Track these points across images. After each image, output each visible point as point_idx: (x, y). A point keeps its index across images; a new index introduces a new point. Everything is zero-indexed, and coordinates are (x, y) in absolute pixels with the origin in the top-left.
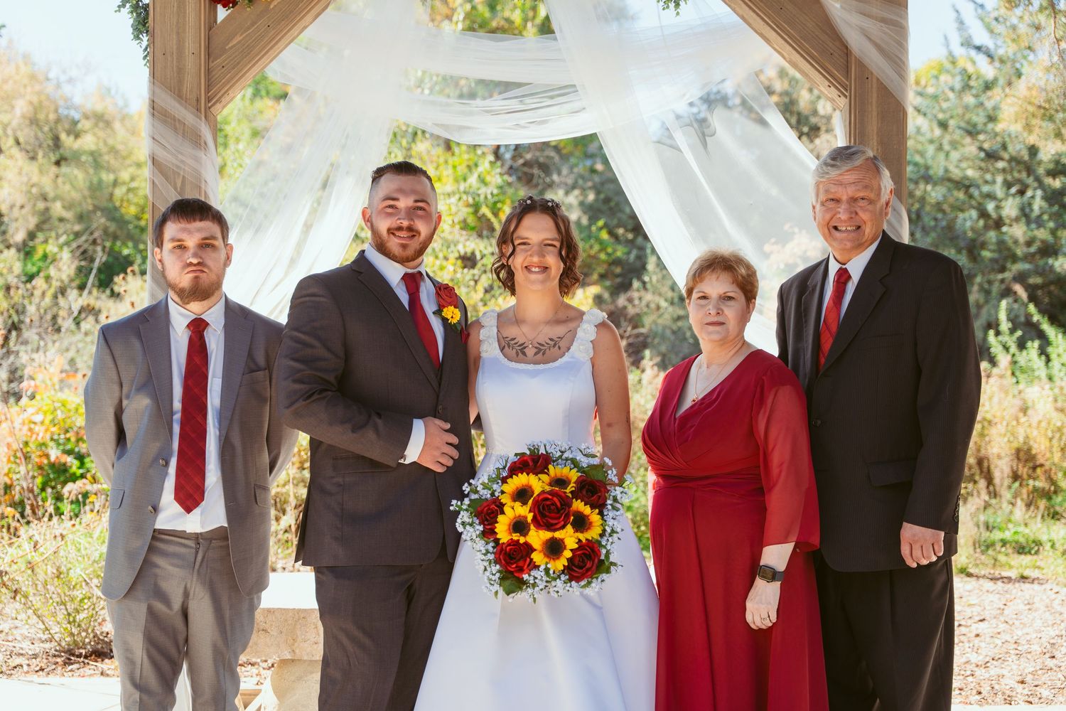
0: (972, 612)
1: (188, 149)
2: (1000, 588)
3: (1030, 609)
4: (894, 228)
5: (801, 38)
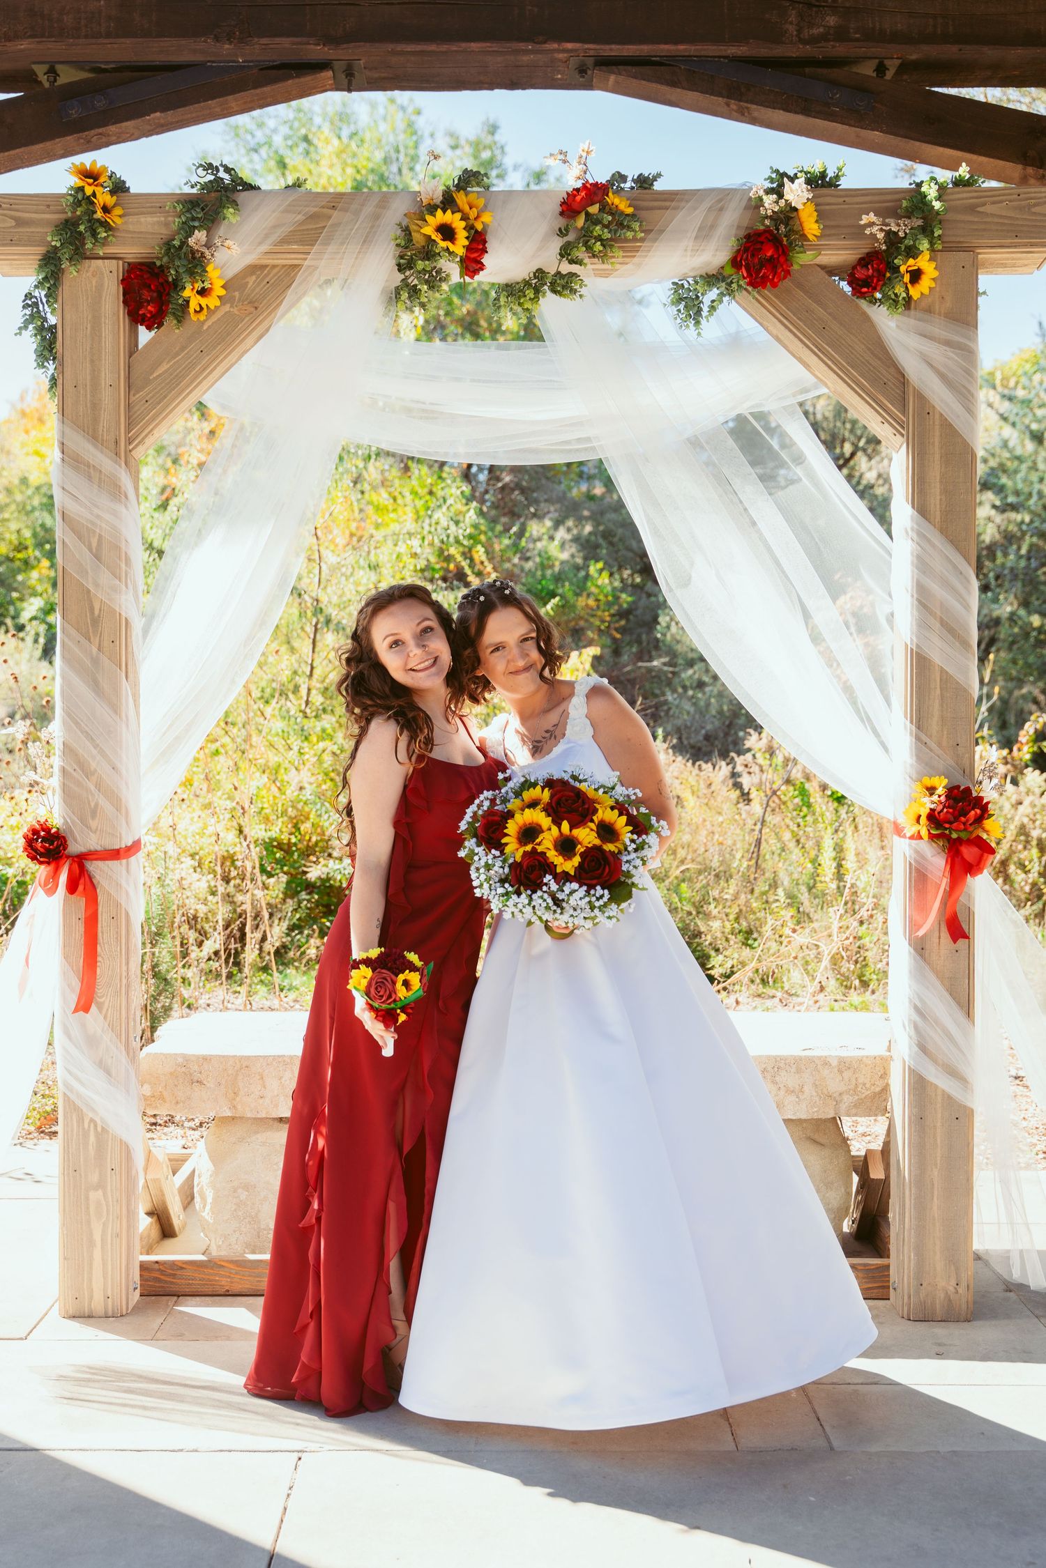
1: (104, 501)
4: (960, 595)
5: (848, 363)
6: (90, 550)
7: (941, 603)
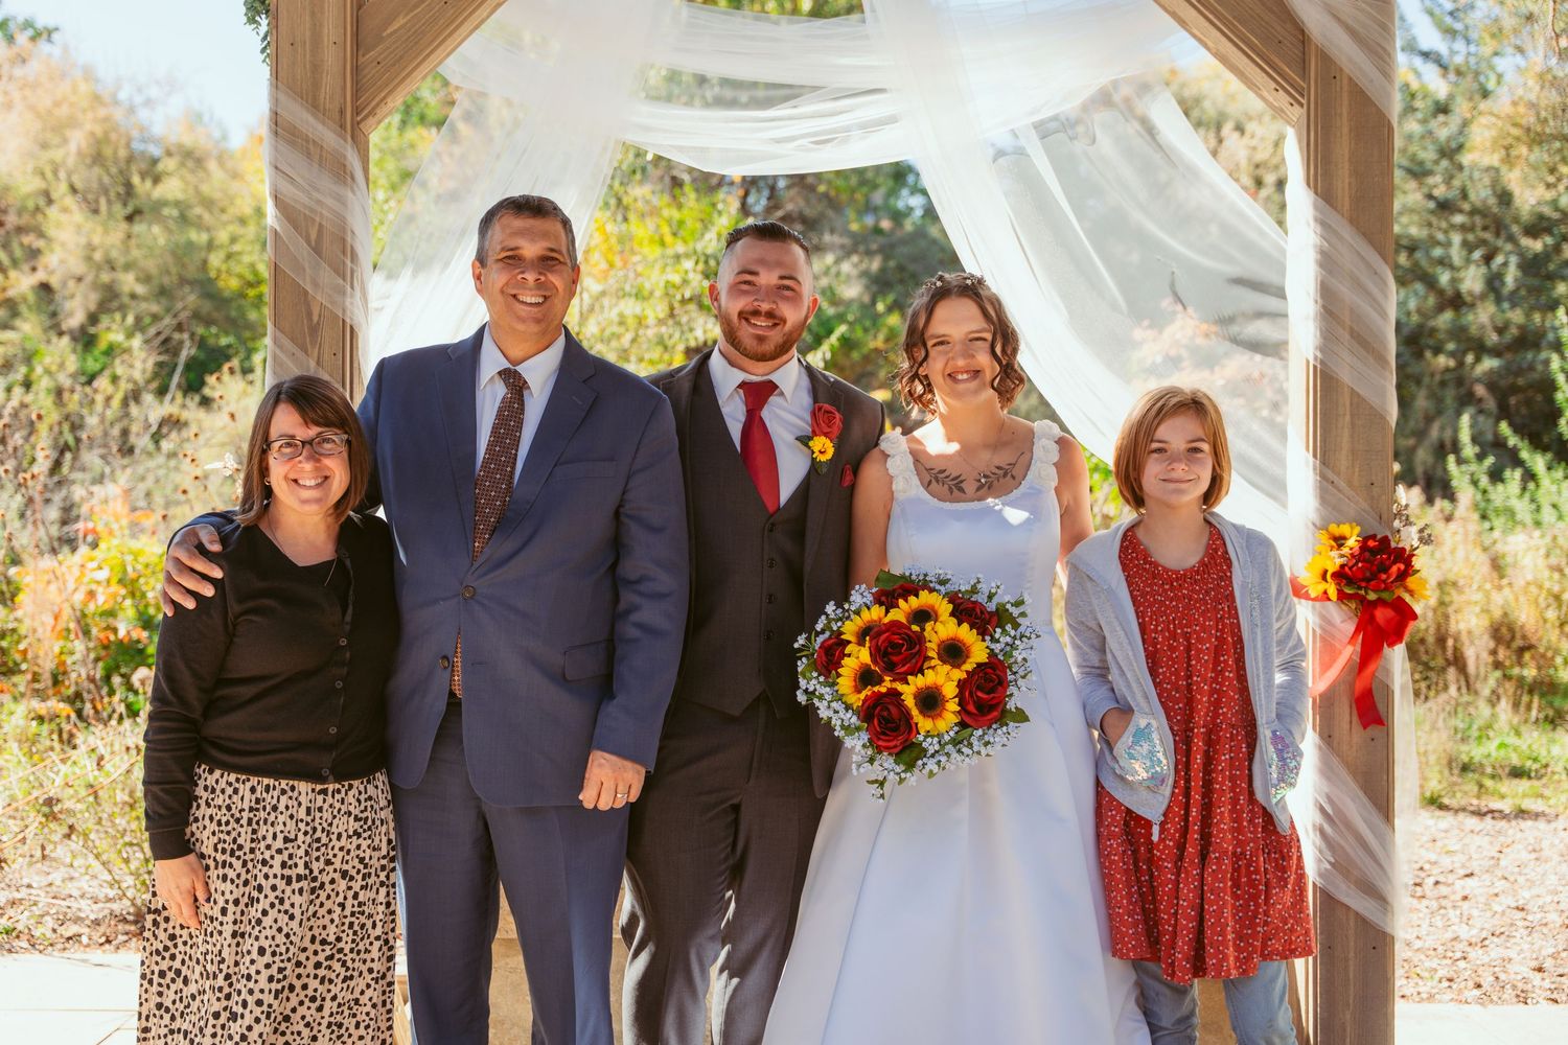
0: (1453, 862)
1: (326, 182)
2: (1489, 827)
3: (1537, 859)
4: (1374, 300)
5: (1234, 18)
6: (308, 242)
7: (1352, 311)
